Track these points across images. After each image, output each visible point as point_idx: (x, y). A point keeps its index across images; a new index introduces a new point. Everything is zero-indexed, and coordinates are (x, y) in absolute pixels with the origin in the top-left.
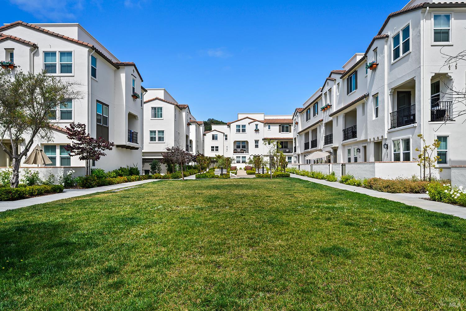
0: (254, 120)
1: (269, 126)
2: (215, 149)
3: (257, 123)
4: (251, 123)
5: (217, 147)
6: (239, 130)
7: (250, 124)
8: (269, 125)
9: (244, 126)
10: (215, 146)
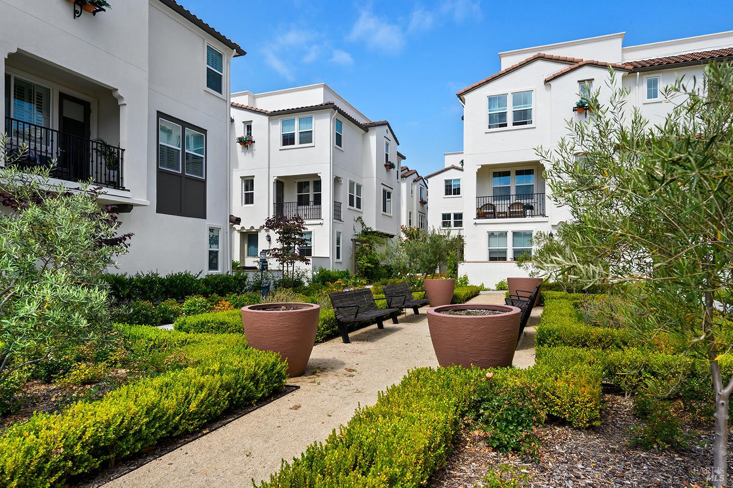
0: (571, 62)
1: (652, 85)
2: (452, 220)
3: (586, 73)
4: (556, 77)
5: (459, 216)
6: (503, 115)
7: (553, 83)
8: (652, 76)
9: (522, 97)
10: (452, 211)
